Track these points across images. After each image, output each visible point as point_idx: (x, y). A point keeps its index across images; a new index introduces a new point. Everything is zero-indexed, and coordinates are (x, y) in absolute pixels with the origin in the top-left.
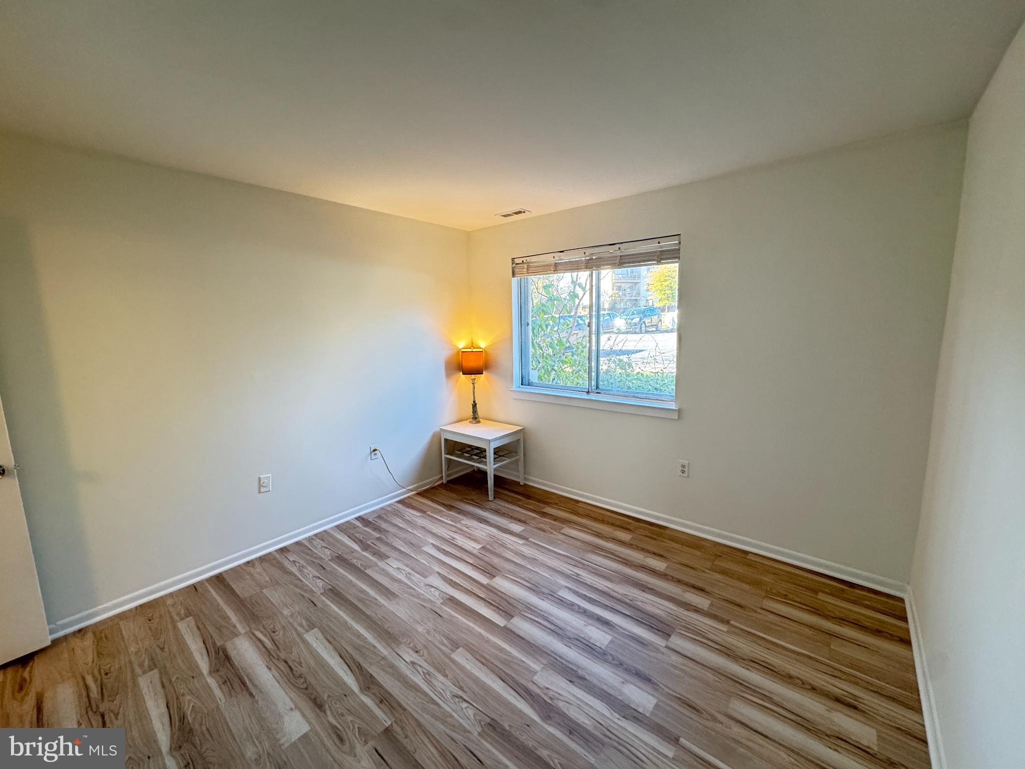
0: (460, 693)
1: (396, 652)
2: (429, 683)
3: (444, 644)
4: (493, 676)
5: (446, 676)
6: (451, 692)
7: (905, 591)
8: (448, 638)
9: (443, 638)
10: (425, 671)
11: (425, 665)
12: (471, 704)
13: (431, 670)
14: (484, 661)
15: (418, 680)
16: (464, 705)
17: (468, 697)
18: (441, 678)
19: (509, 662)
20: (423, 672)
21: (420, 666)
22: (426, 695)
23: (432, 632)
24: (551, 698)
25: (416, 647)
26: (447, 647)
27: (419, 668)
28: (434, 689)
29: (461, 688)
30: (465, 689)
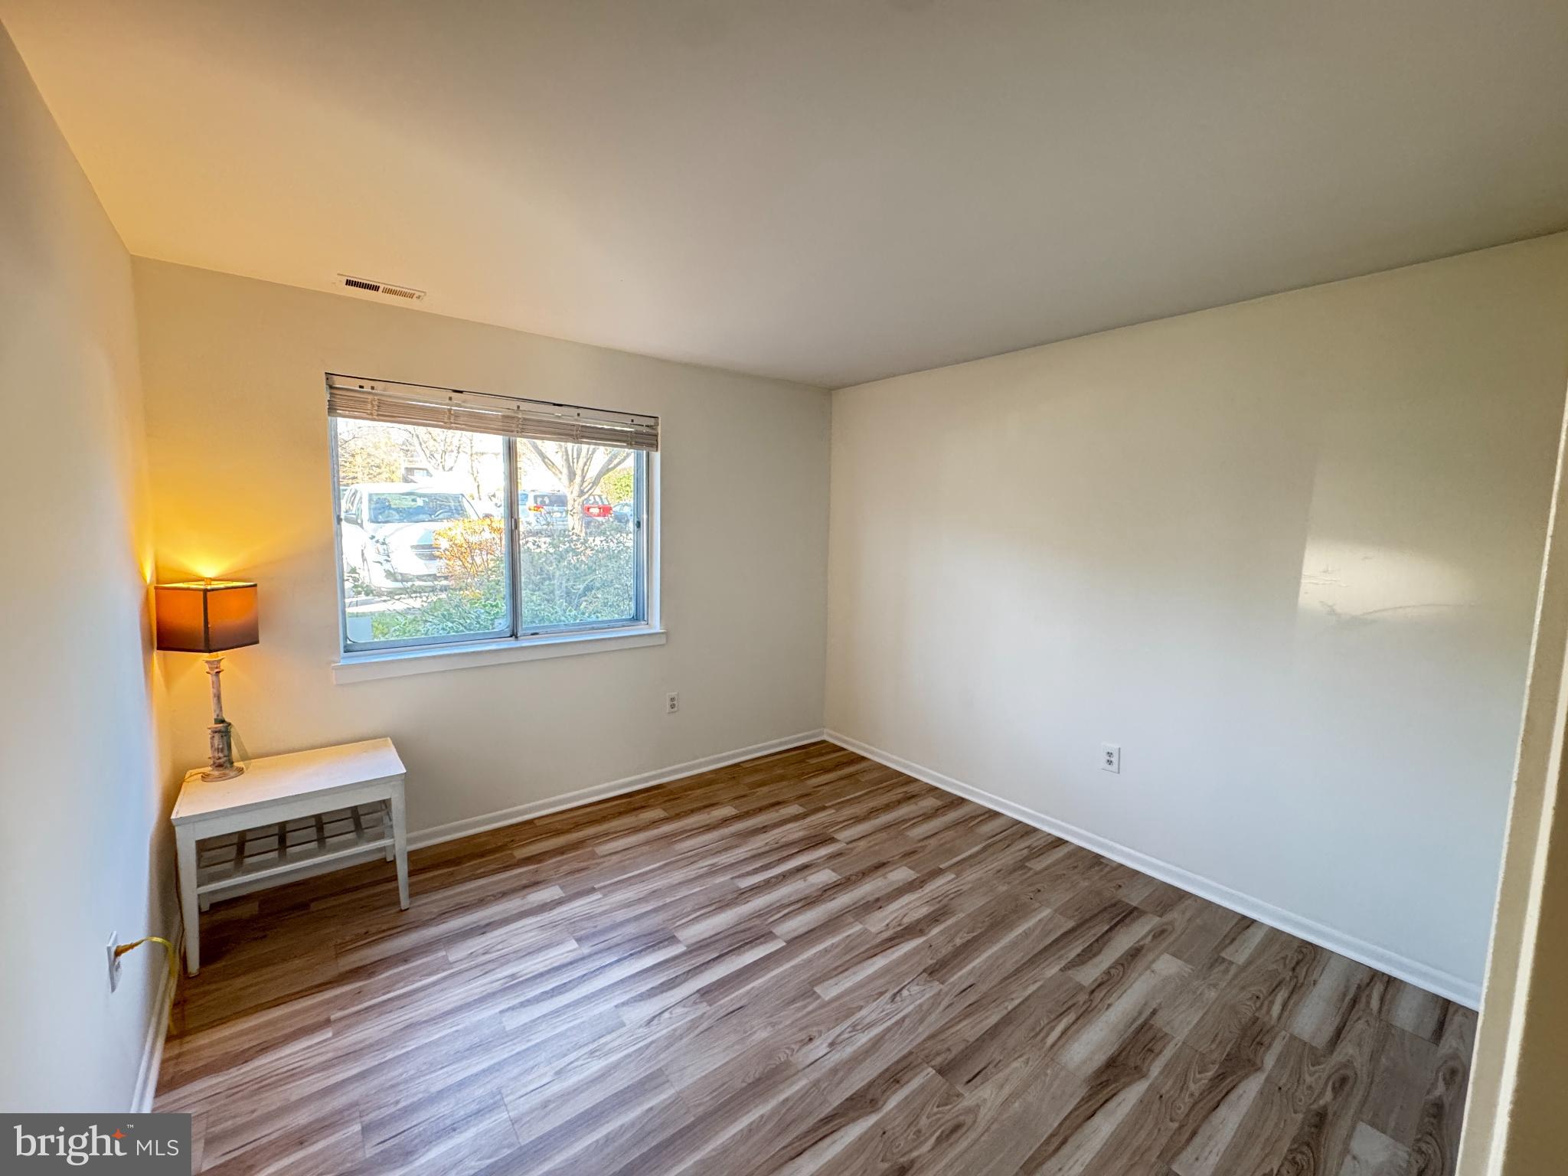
0: (888, 995)
1: (804, 1069)
2: (870, 1026)
3: (805, 1007)
4: (866, 964)
5: (861, 1008)
6: (886, 1003)
7: (822, 733)
8: (793, 1001)
9: (793, 1007)
10: (848, 1030)
11: (838, 1030)
12: (905, 986)
13: (849, 1022)
14: (840, 970)
15: (863, 1039)
16: (905, 993)
17: (894, 988)
18: (863, 1012)
19: (849, 946)
20: (850, 1032)
21: (839, 1035)
22: (889, 1029)
23: (773, 1020)
24: (900, 925)
25: (802, 1040)
26: (809, 1004)
27: (843, 1037)
28: (881, 1020)
29: (881, 994)
30: (884, 989)
